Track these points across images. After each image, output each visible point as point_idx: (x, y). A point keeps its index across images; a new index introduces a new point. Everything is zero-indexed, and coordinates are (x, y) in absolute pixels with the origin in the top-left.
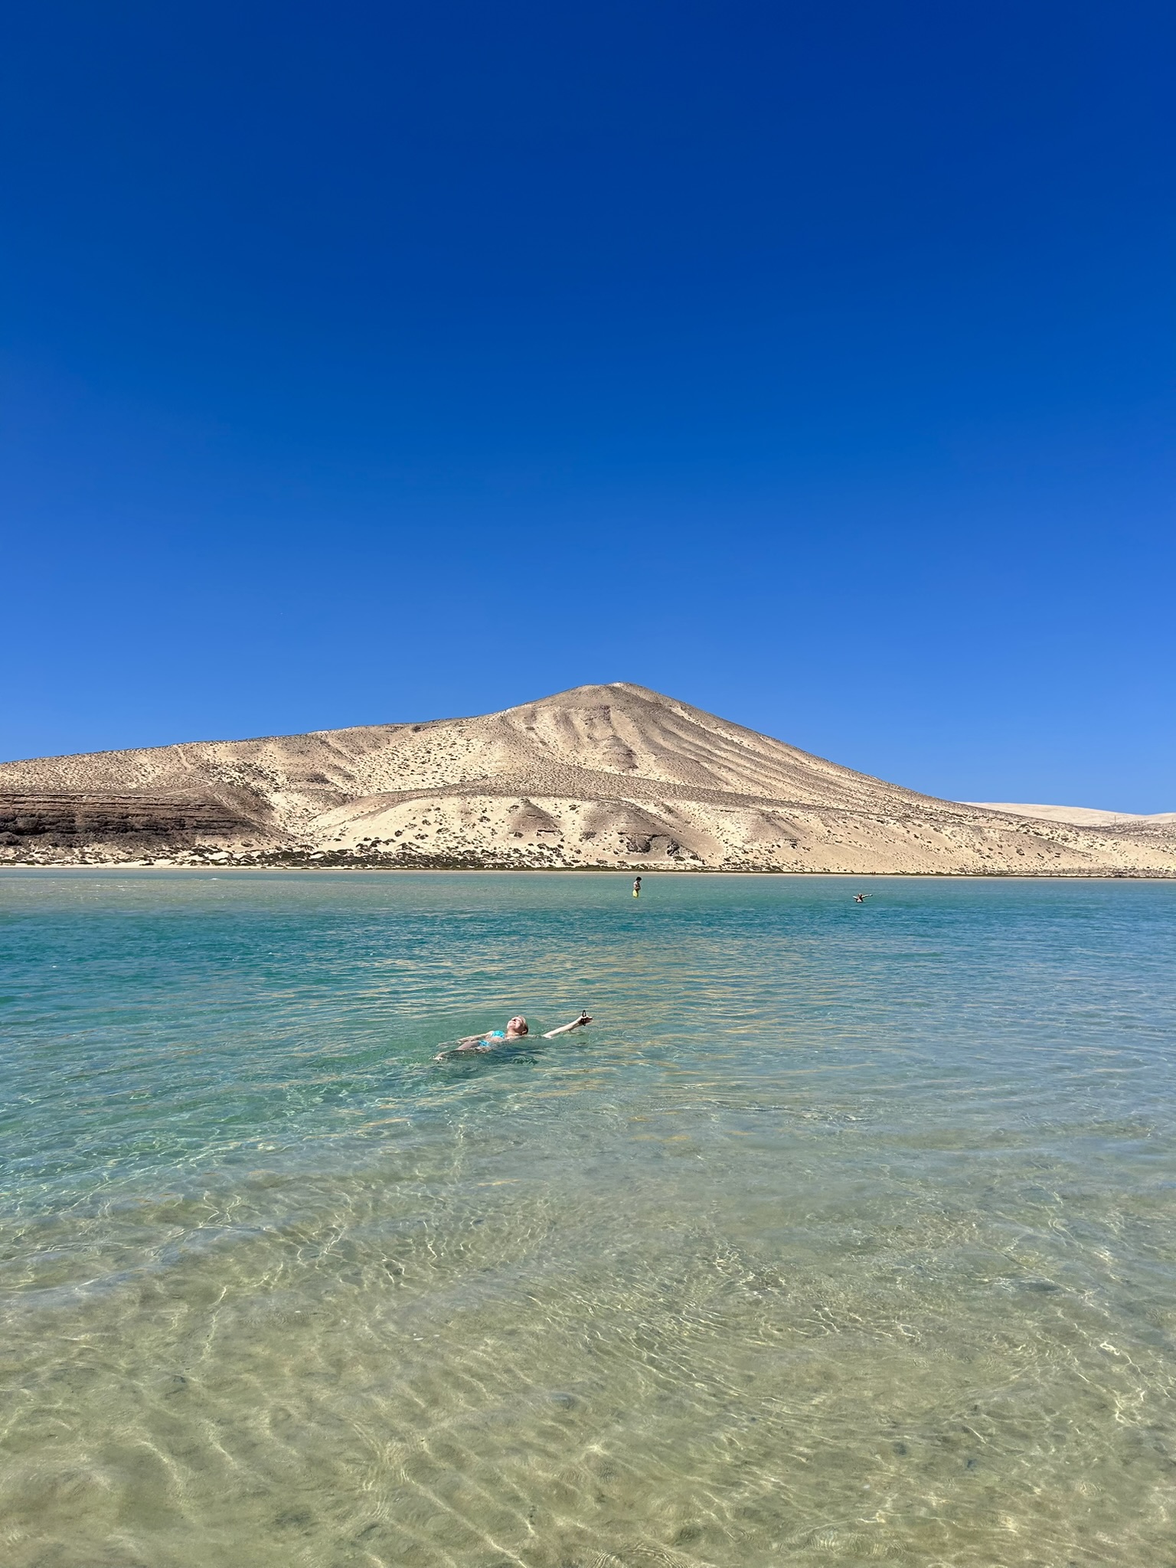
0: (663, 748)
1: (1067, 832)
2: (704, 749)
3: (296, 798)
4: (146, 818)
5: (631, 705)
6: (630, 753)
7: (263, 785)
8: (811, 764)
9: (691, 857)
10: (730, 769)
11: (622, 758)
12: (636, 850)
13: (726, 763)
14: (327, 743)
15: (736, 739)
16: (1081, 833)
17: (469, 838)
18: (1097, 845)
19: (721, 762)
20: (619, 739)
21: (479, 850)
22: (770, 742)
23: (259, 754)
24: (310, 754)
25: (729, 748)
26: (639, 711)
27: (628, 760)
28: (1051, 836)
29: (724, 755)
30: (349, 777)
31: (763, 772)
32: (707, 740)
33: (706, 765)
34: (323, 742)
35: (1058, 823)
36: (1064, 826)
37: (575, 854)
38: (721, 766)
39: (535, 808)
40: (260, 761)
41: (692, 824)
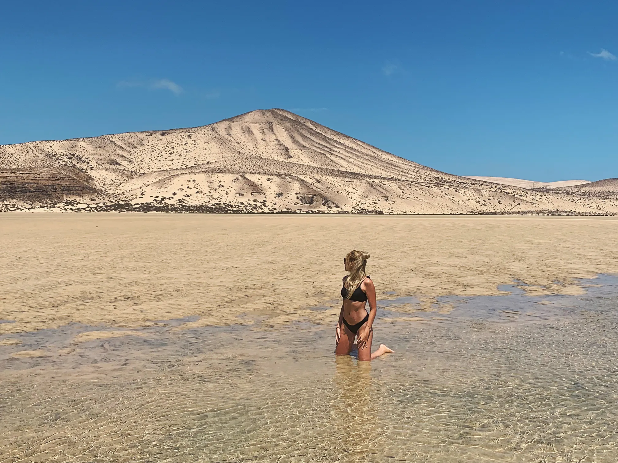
0: (304, 147)
1: (521, 192)
2: (327, 147)
3: (104, 173)
4: (36, 185)
5: (284, 122)
6: (287, 150)
7: (85, 166)
8: (382, 155)
9: (335, 207)
10: (342, 158)
11: (283, 152)
12: (306, 203)
13: (339, 155)
14: (114, 142)
15: (342, 141)
16: (529, 192)
17: (215, 197)
18: (537, 199)
19: (336, 154)
20: (279, 141)
21: (222, 203)
22: (359, 143)
23: (76, 148)
24: (106, 148)
25: (340, 147)
26: (288, 125)
27: (287, 153)
28: (513, 194)
29: (338, 150)
30: (131, 162)
31: (359, 160)
32: (328, 143)
33: (329, 156)
34: (111, 141)
35: (517, 187)
36: (520, 189)
37: (274, 205)
38: (337, 156)
39: (247, 179)
40: (77, 152)
41: (331, 189)
